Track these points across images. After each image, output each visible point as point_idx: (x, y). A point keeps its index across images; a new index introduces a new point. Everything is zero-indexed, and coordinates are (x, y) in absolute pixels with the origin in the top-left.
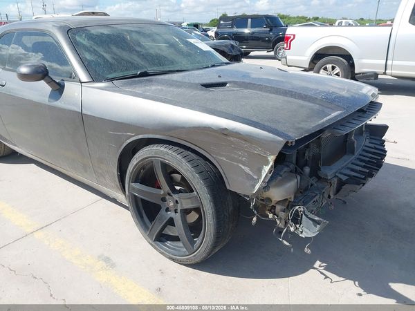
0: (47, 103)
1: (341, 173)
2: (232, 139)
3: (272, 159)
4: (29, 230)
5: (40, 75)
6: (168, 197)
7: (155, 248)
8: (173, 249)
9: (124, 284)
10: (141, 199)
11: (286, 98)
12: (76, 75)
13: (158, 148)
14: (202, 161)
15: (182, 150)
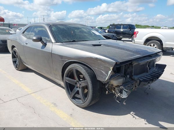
0: (41, 49)
1: (140, 78)
2: (99, 61)
3: (111, 68)
4: (30, 93)
5: (39, 40)
6: (77, 83)
7: (72, 101)
8: (78, 102)
9: (60, 112)
10: (69, 83)
11: (121, 50)
12: (51, 40)
13: (75, 65)
14: (89, 70)
15: (83, 65)
